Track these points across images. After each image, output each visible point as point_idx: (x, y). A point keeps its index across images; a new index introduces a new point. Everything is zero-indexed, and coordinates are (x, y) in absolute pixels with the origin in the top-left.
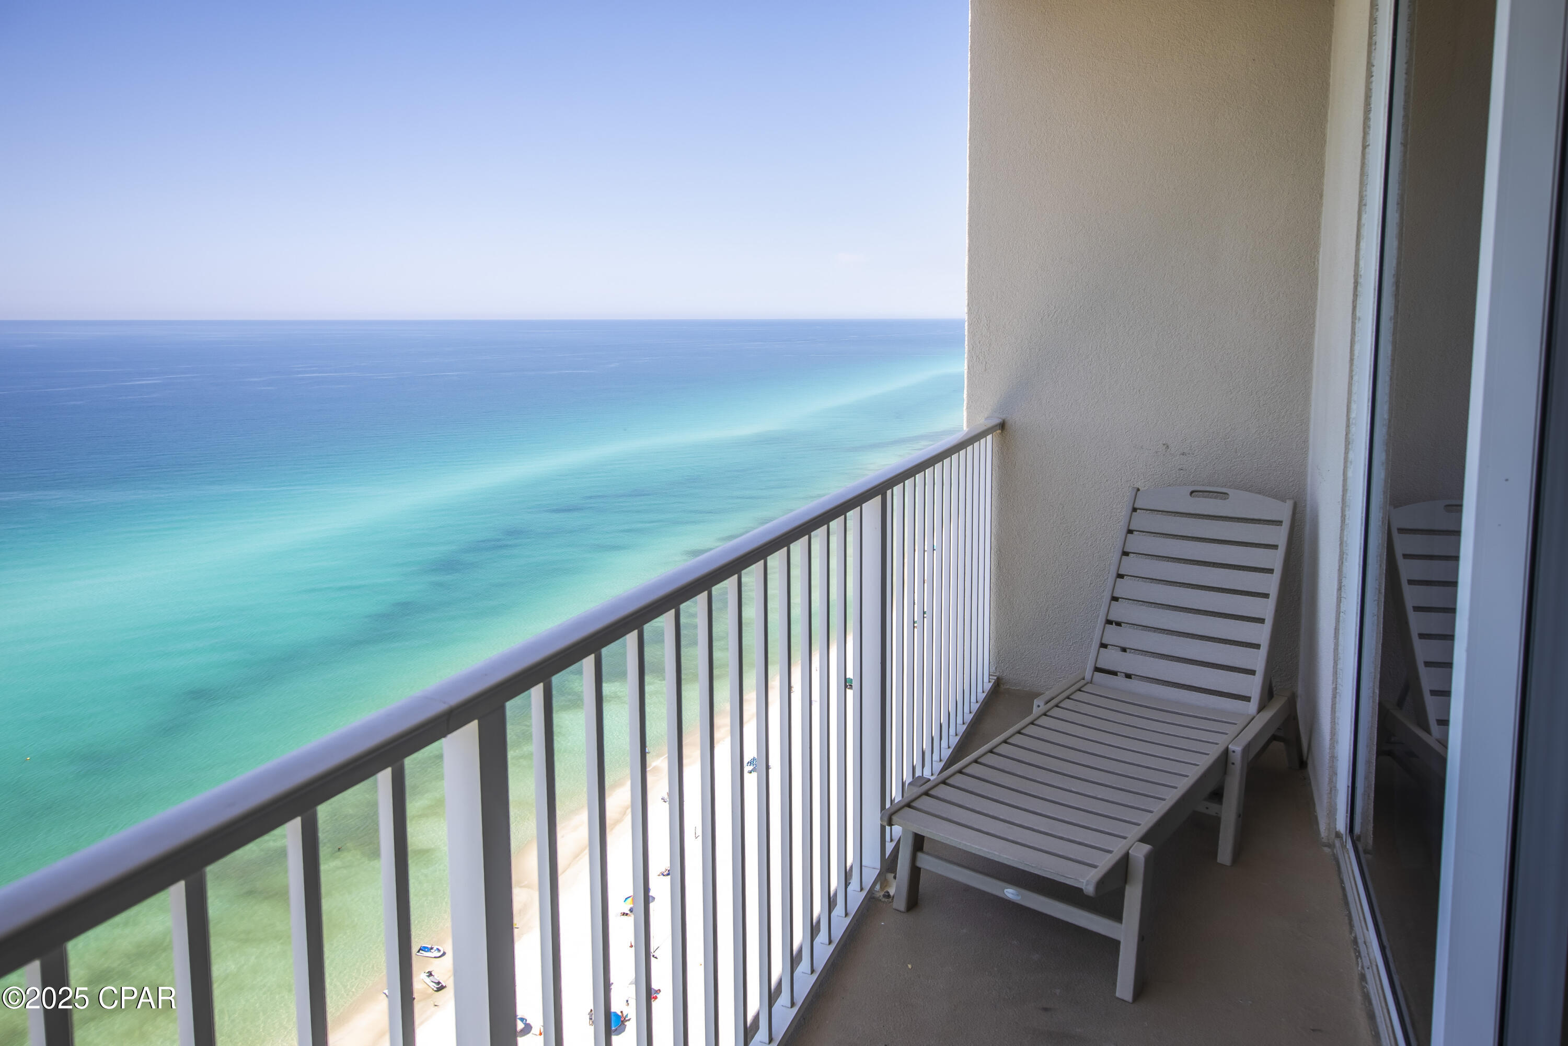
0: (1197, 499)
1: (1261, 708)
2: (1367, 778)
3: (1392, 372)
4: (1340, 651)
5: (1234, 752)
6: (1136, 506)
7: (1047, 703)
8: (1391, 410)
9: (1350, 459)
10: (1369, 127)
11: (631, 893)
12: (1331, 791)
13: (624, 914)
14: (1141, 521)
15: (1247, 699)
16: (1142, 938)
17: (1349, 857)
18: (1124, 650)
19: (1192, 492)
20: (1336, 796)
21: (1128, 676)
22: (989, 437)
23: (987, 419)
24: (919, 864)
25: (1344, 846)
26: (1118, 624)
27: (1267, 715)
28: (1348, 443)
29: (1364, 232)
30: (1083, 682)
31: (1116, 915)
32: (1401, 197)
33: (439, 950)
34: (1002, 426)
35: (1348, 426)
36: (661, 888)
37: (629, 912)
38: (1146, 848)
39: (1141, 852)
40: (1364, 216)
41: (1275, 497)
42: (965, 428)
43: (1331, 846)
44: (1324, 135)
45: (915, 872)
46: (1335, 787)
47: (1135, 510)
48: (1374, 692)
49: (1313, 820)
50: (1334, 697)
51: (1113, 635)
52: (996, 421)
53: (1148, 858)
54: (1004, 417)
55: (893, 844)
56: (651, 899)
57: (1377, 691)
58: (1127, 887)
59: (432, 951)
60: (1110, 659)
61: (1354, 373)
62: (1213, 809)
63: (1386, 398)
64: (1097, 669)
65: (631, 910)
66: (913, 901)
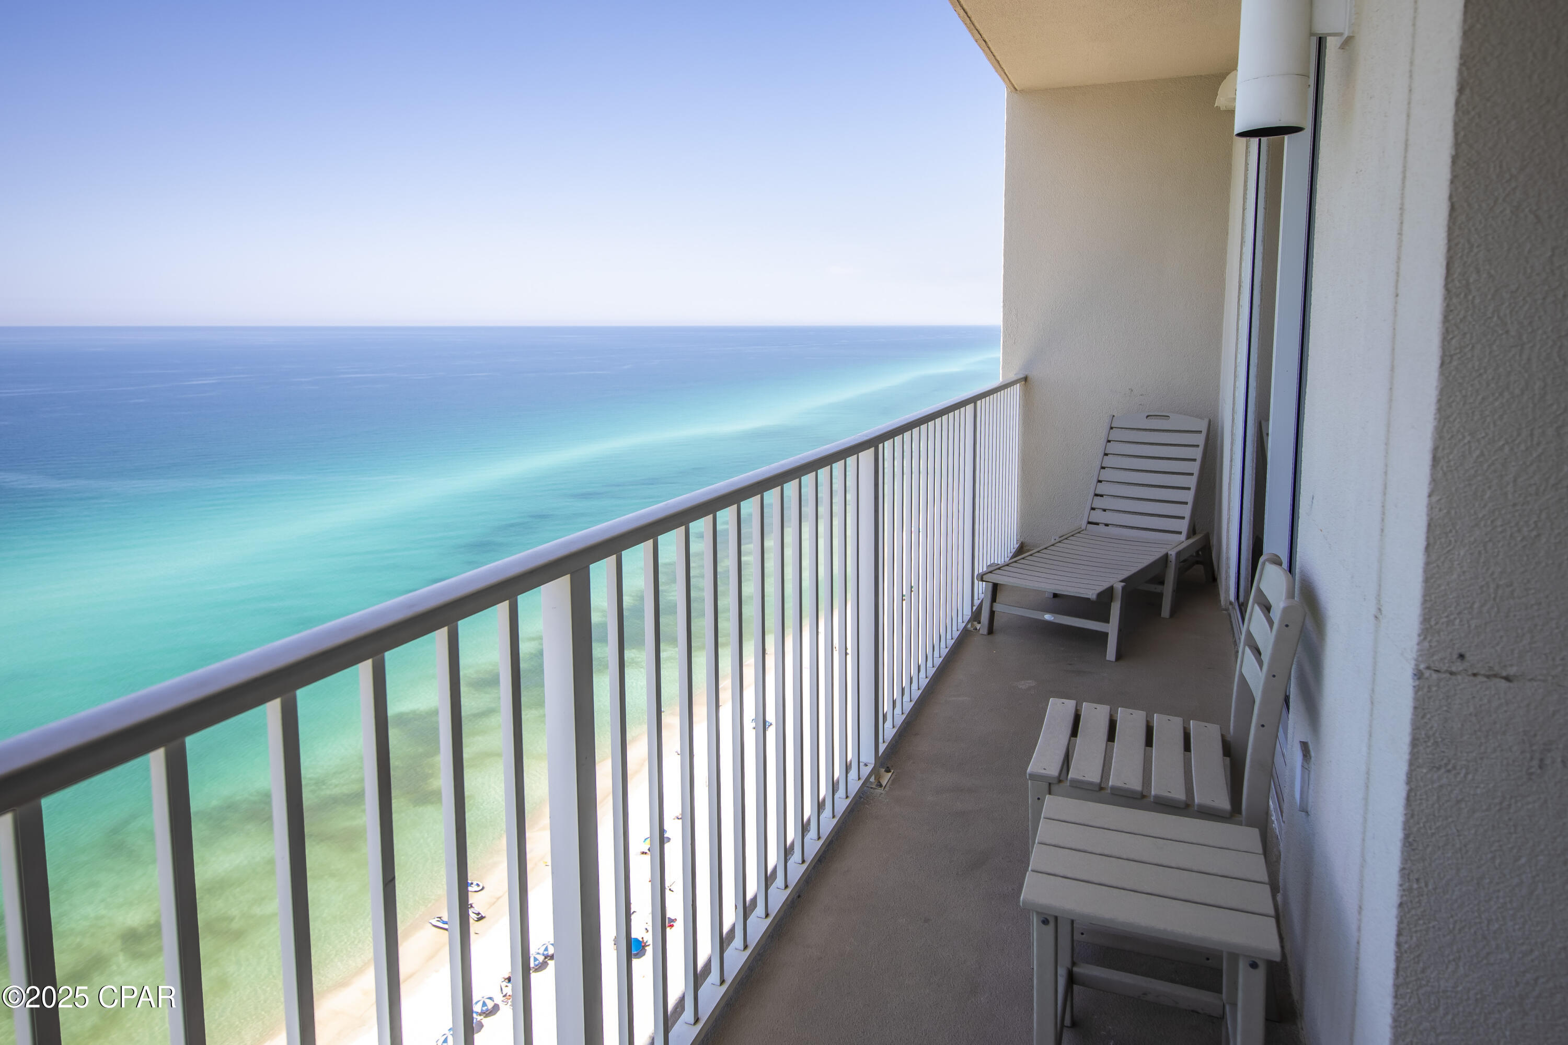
0: (1150, 420)
1: (1188, 537)
2: (1247, 569)
3: (1259, 336)
4: (1231, 496)
5: (1171, 555)
6: (1112, 426)
7: (1060, 537)
8: (1258, 357)
9: (1237, 386)
10: (1247, 199)
11: (649, 836)
12: (1227, 578)
13: (643, 853)
14: (1115, 435)
15: (1180, 533)
16: (1120, 630)
17: (1236, 612)
18: (1105, 510)
19: (1147, 417)
20: (1229, 581)
21: (1107, 525)
22: (1018, 385)
23: (1015, 375)
24: (994, 609)
25: (1234, 608)
26: (1102, 496)
27: (1191, 541)
28: (1235, 376)
29: (1244, 257)
30: (1080, 530)
31: (1106, 620)
32: (1264, 237)
33: (478, 885)
34: (1026, 379)
35: (1236, 367)
36: (674, 829)
37: (648, 851)
38: (1123, 584)
39: (1119, 586)
40: (1244, 249)
41: (1197, 416)
42: (1001, 380)
43: (1227, 610)
44: (1229, 196)
45: (992, 613)
46: (1229, 575)
47: (1112, 428)
48: (1250, 519)
49: (1218, 595)
50: (1228, 523)
51: (1098, 502)
52: (1022, 376)
53: (1124, 588)
54: (1026, 373)
55: (980, 601)
56: (665, 840)
57: (1252, 518)
58: (1112, 604)
59: (472, 885)
60: (1097, 516)
61: (1239, 337)
62: (1158, 588)
63: (1257, 351)
64: (1089, 523)
65: (649, 850)
66: (991, 631)
